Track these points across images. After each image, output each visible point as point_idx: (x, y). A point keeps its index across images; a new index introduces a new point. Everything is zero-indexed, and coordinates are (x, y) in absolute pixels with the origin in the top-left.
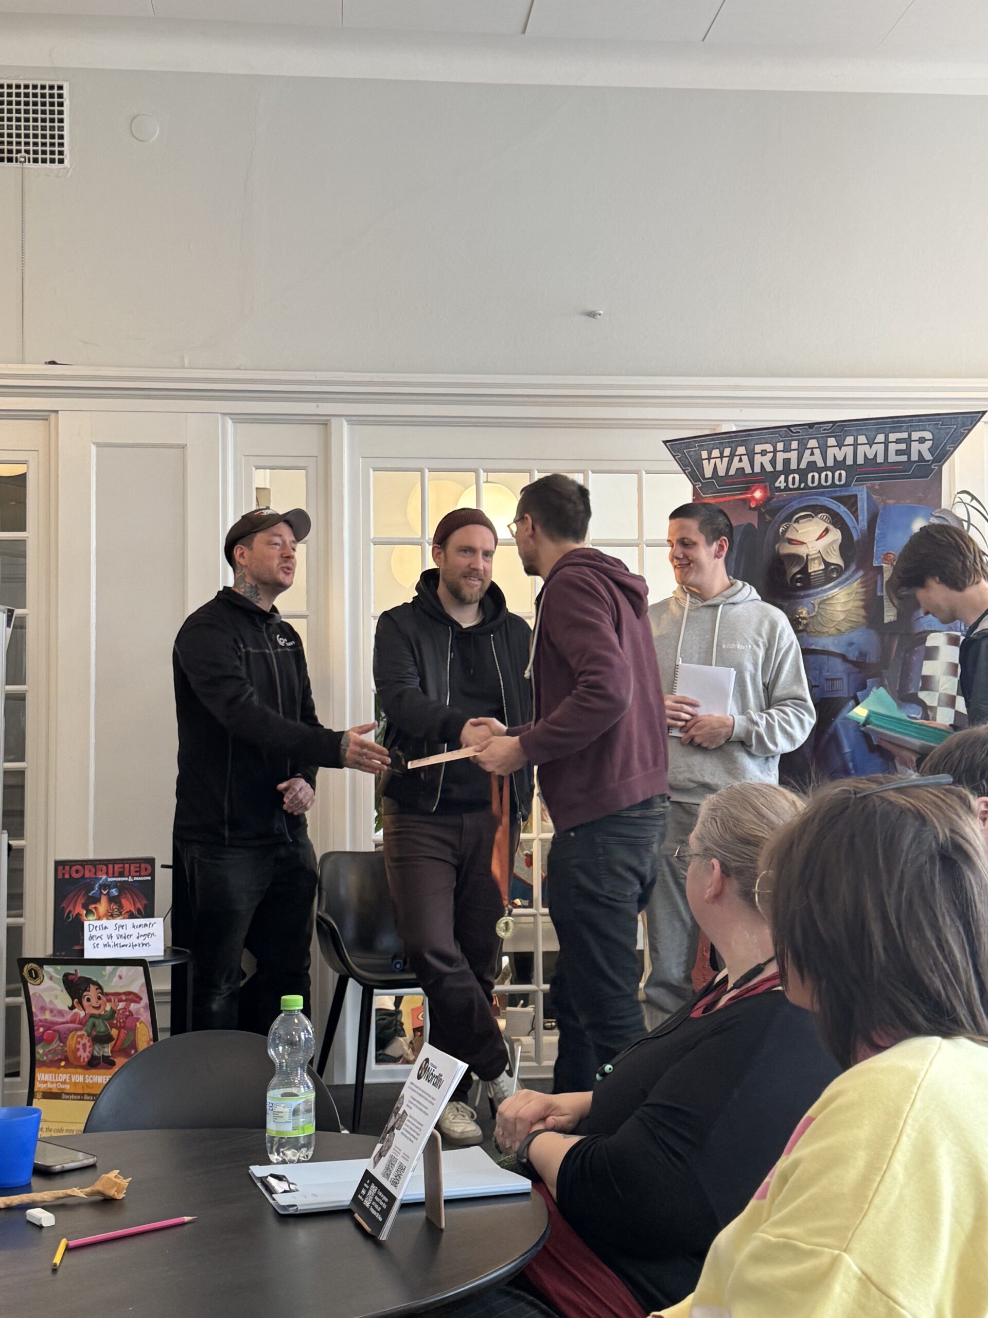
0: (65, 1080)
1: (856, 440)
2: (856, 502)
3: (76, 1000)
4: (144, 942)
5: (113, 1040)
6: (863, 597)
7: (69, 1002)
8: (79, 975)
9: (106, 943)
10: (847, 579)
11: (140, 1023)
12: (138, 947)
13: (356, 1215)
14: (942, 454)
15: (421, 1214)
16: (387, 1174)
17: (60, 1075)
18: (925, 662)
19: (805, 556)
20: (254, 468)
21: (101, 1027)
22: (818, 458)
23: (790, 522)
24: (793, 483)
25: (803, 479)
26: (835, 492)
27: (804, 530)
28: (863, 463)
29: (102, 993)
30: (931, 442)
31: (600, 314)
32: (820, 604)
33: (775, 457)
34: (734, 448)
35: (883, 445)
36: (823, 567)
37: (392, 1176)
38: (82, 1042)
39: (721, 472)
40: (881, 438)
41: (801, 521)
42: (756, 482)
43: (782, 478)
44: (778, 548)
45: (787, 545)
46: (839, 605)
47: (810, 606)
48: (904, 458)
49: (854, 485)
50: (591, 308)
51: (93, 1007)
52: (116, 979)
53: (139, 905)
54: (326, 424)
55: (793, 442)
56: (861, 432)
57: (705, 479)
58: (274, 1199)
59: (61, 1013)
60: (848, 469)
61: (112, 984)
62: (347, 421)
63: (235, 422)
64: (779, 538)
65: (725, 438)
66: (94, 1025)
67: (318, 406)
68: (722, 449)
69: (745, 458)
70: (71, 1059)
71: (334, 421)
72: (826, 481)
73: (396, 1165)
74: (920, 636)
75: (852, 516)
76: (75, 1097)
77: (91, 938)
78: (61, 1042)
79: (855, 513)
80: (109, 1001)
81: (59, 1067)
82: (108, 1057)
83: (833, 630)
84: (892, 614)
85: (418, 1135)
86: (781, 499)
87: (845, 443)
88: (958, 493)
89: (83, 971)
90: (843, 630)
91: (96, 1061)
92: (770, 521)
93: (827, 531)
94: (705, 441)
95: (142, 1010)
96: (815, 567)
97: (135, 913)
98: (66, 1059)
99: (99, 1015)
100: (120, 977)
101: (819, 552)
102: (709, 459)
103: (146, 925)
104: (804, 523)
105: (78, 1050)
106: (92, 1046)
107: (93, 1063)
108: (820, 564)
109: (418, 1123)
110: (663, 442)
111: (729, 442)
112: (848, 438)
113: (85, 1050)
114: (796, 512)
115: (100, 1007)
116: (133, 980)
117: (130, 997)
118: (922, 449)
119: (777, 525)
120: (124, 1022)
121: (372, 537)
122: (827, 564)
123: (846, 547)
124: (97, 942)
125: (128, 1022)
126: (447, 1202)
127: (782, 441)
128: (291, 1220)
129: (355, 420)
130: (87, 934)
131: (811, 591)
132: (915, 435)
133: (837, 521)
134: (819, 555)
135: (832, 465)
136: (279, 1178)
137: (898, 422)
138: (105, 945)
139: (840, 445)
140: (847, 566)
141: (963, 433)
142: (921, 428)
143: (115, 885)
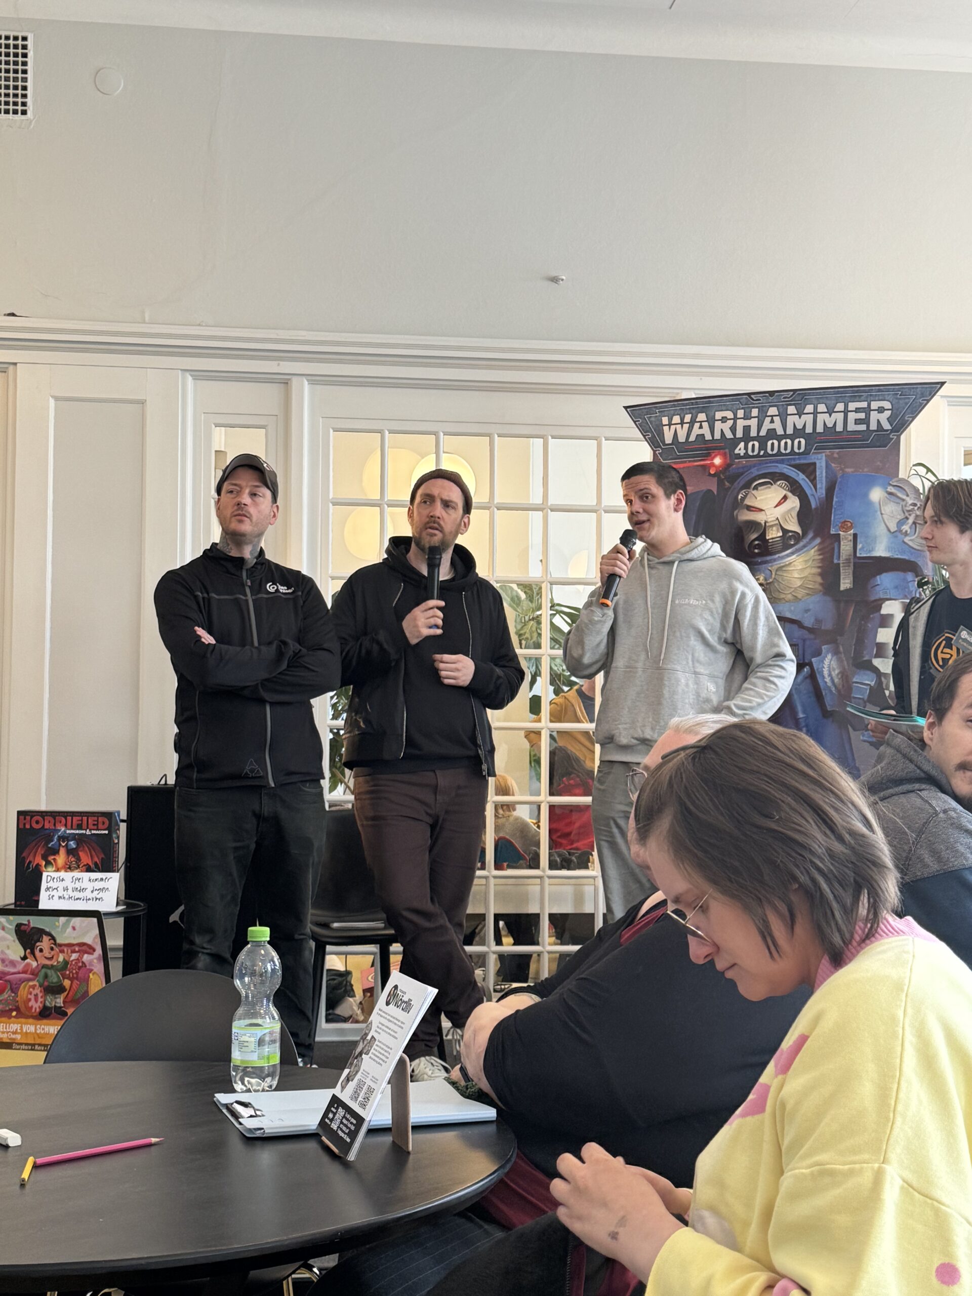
0: (17, 1030)
1: (815, 408)
2: (814, 471)
3: (28, 951)
4: (98, 897)
5: (65, 990)
6: (820, 565)
7: (21, 952)
8: (32, 925)
9: (61, 895)
10: (804, 546)
11: (93, 974)
12: (91, 901)
13: (324, 1138)
14: (900, 424)
15: (388, 1139)
16: (355, 1097)
17: (12, 1025)
18: (880, 630)
19: (763, 523)
20: (213, 426)
21: (54, 978)
22: (777, 425)
23: (749, 488)
24: (753, 451)
25: (763, 446)
26: (794, 459)
27: (762, 498)
28: (822, 431)
29: (55, 944)
30: (890, 412)
31: (562, 280)
32: (777, 570)
33: (735, 424)
34: (695, 415)
35: (843, 414)
36: (780, 534)
37: (360, 1099)
38: (34, 992)
39: (682, 438)
40: (840, 407)
41: (759, 488)
42: (716, 448)
43: (742, 445)
44: (737, 515)
45: (745, 511)
46: (795, 572)
47: (768, 572)
48: (863, 427)
49: (813, 453)
50: (554, 274)
51: (46, 958)
52: (69, 930)
53: (96, 859)
54: (286, 383)
55: (753, 410)
56: (821, 401)
57: (665, 444)
58: (240, 1124)
59: (13, 963)
60: (807, 437)
61: (66, 935)
62: (308, 380)
63: (195, 378)
64: (738, 505)
65: (687, 405)
66: (46, 976)
67: (279, 365)
68: (682, 416)
69: (705, 425)
70: (23, 1009)
71: (295, 381)
72: (786, 449)
73: (364, 1088)
74: (875, 603)
75: (810, 484)
76: (26, 1047)
77: (48, 889)
78: (13, 991)
79: (813, 481)
80: (62, 951)
81: (10, 1017)
82: (61, 1007)
83: (790, 597)
84: (849, 581)
85: (388, 1058)
86: (740, 465)
87: (805, 412)
88: (914, 465)
89: (36, 922)
90: (799, 596)
91: (48, 1012)
92: (729, 488)
93: (785, 498)
94: (666, 407)
95: (95, 961)
96: (773, 534)
97: (93, 866)
98: (17, 1009)
99: (52, 965)
100: (74, 928)
101: (777, 519)
102: (670, 425)
103: (102, 879)
104: (761, 490)
105: (30, 1000)
106: (44, 996)
107: (45, 1014)
108: (778, 531)
109: (387, 1046)
110: (624, 407)
111: (690, 408)
112: (808, 406)
113: (36, 1000)
114: (754, 479)
115: (53, 957)
116: (87, 931)
117: (84, 948)
118: (881, 419)
119: (736, 491)
120: (77, 973)
121: (331, 497)
122: (785, 531)
123: (804, 515)
124: (52, 893)
125: (81, 973)
126: (413, 1127)
127: (742, 409)
128: (259, 1143)
129: (315, 380)
130: (44, 885)
131: (768, 558)
132: (875, 405)
133: (795, 488)
134: (777, 522)
135: (792, 433)
136: (245, 1105)
137: (857, 392)
138: (60, 897)
139: (800, 413)
140: (805, 533)
141: (921, 404)
142: (881, 398)
143: (73, 837)
